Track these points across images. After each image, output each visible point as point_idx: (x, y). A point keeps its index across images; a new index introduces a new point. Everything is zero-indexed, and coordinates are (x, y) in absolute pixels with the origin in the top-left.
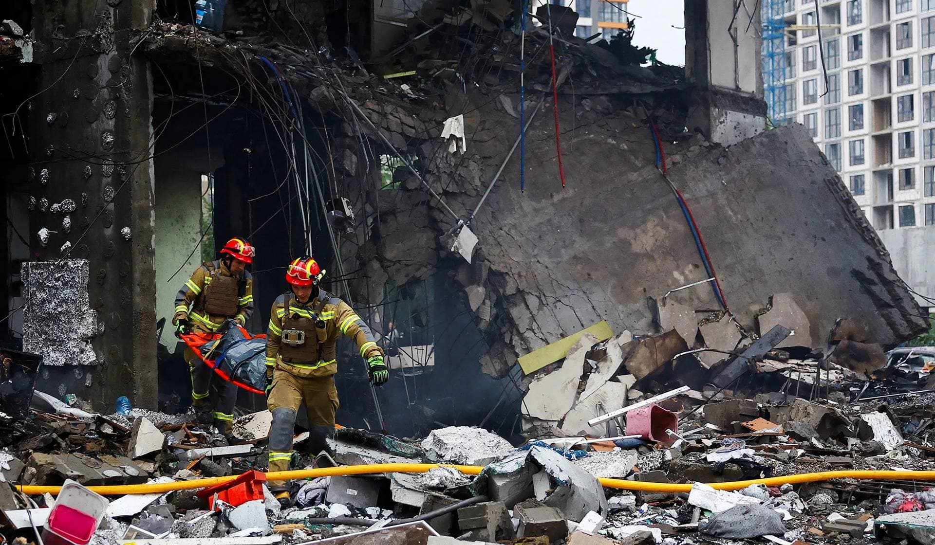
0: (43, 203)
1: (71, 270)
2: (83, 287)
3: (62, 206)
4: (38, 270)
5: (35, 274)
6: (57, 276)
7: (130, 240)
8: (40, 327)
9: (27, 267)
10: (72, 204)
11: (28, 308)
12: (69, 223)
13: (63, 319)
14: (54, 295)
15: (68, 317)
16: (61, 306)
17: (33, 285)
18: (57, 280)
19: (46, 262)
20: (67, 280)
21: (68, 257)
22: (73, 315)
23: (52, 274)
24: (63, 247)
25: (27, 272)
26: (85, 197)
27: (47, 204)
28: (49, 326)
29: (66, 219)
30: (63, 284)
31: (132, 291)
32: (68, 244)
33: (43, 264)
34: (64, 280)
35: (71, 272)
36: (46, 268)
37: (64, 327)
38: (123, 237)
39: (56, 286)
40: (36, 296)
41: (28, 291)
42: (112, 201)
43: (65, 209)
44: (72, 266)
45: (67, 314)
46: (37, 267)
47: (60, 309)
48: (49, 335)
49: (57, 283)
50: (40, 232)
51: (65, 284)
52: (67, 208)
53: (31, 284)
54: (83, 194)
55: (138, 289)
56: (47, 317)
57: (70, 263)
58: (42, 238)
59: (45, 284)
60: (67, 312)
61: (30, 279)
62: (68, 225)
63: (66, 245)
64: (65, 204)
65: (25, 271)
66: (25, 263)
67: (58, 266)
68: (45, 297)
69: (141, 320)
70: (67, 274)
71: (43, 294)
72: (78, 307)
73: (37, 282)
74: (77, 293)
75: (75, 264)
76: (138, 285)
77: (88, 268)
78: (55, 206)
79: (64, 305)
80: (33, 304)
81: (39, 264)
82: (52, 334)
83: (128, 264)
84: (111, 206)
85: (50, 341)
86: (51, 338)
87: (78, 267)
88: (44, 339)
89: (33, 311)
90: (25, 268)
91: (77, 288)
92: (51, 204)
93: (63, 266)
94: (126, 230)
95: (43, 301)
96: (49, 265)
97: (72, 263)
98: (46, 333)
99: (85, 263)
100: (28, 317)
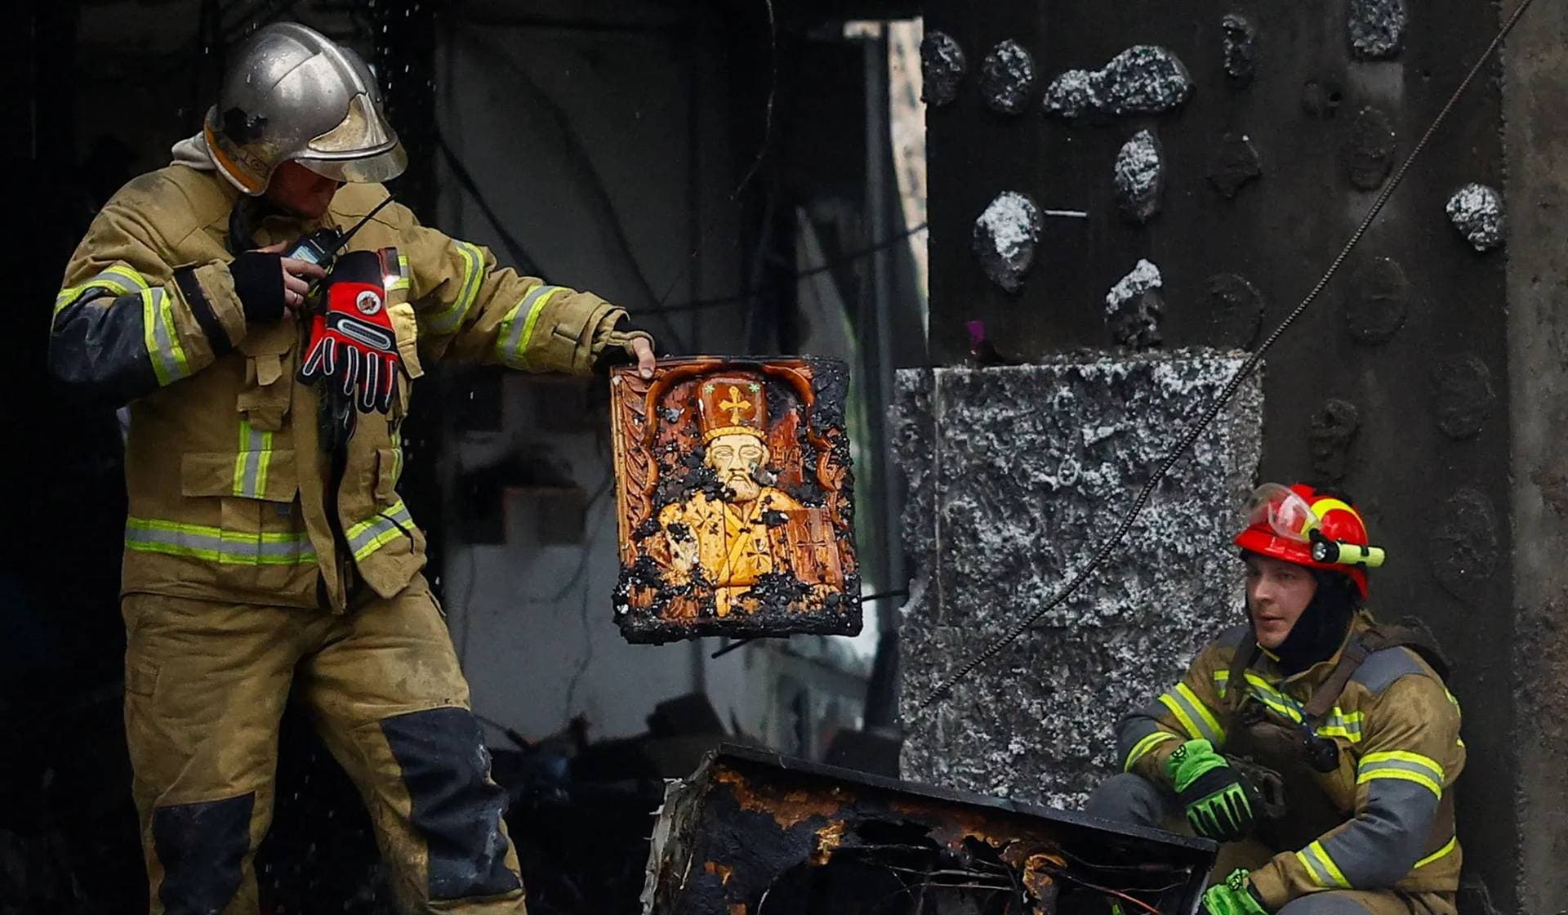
0: (1002, 67)
1: (1171, 407)
2: (1235, 494)
3: (1110, 80)
4: (982, 404)
5: (967, 427)
6: (1089, 435)
7: (1496, 249)
8: (999, 698)
9: (923, 392)
10: (1165, 69)
11: (930, 598)
12: (1149, 166)
13: (1126, 654)
14: (1080, 531)
15: (1155, 643)
16: (1116, 589)
17: (963, 484)
18: (1093, 455)
19: (1026, 367)
20: (1148, 455)
21: (1144, 344)
22: (1185, 633)
23: (1061, 424)
24: (1121, 292)
25: (925, 420)
26: (1238, 34)
27: (1025, 74)
28: (1050, 690)
29: (1132, 146)
30: (1126, 479)
31: (1503, 506)
32: (1147, 272)
33: (1013, 378)
34: (1133, 456)
35: (1170, 417)
36: (1031, 397)
37: (1135, 694)
38: (1457, 236)
39: (1088, 486)
40: (974, 537)
41: (928, 512)
42: (1388, 57)
43: (1129, 92)
44: (1177, 385)
45: (1147, 630)
46: (975, 393)
47: (1108, 606)
48: (1047, 735)
49: (1092, 475)
50: (990, 216)
51: (1139, 477)
52: (1141, 90)
53: (944, 479)
54: (1229, 20)
55: (1531, 501)
56: (1035, 647)
57: (1166, 368)
58: (1001, 244)
59: (1025, 476)
60: (1152, 620)
61: (940, 452)
62: (1147, 177)
63: (1134, 276)
64: (1130, 72)
65: (912, 411)
66: (911, 373)
67: (1092, 388)
68: (1026, 541)
69: (1550, 656)
70: (1151, 428)
71: (1013, 530)
72: (1213, 591)
73: (979, 469)
74: (1203, 521)
75: (1192, 373)
76: (1536, 480)
77: (1256, 397)
78: (1073, 81)
79: (1132, 584)
80: (957, 580)
81: (993, 379)
82: (1066, 731)
83: (1483, 370)
84: (1389, 81)
85: (1054, 766)
86: (1058, 748)
87: (1210, 388)
88: (1018, 757)
89: (959, 615)
90: (910, 396)
91: (1204, 497)
92: (1050, 70)
93: (1122, 387)
94: (1474, 200)
95: (1015, 565)
96: (1046, 380)
97: (1177, 369)
98: (1027, 724)
99: (1245, 373)
100: (929, 647)
